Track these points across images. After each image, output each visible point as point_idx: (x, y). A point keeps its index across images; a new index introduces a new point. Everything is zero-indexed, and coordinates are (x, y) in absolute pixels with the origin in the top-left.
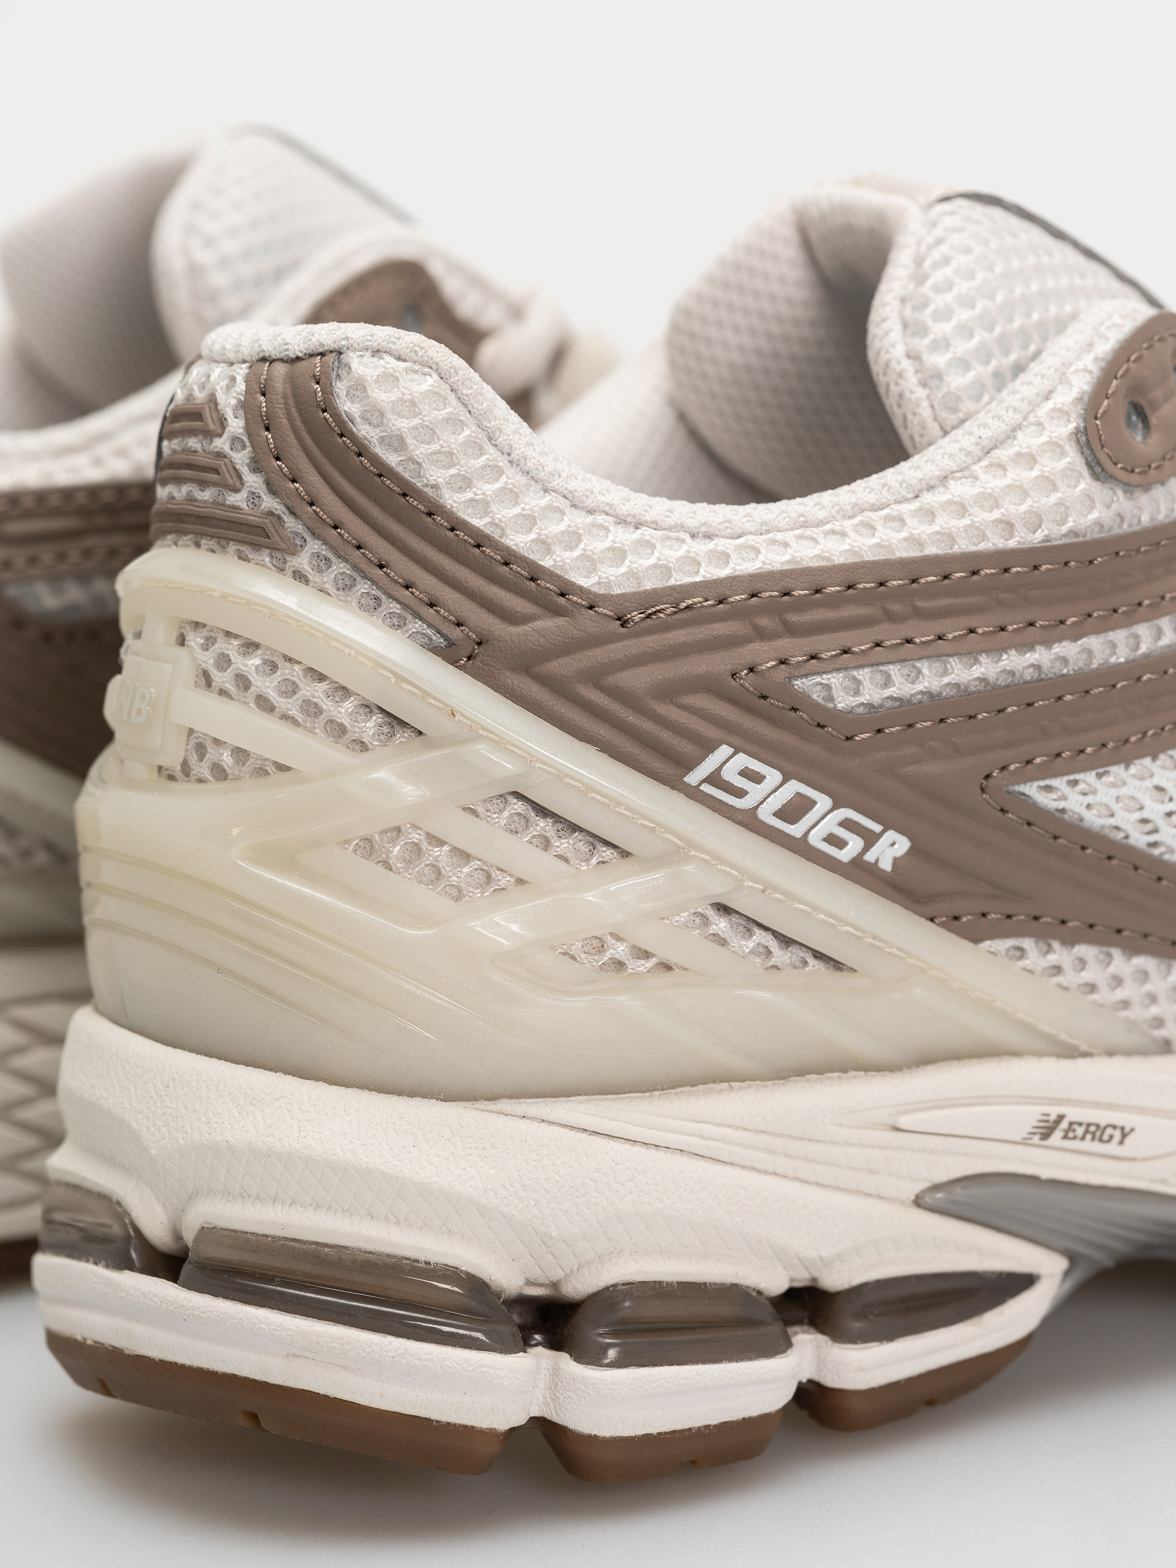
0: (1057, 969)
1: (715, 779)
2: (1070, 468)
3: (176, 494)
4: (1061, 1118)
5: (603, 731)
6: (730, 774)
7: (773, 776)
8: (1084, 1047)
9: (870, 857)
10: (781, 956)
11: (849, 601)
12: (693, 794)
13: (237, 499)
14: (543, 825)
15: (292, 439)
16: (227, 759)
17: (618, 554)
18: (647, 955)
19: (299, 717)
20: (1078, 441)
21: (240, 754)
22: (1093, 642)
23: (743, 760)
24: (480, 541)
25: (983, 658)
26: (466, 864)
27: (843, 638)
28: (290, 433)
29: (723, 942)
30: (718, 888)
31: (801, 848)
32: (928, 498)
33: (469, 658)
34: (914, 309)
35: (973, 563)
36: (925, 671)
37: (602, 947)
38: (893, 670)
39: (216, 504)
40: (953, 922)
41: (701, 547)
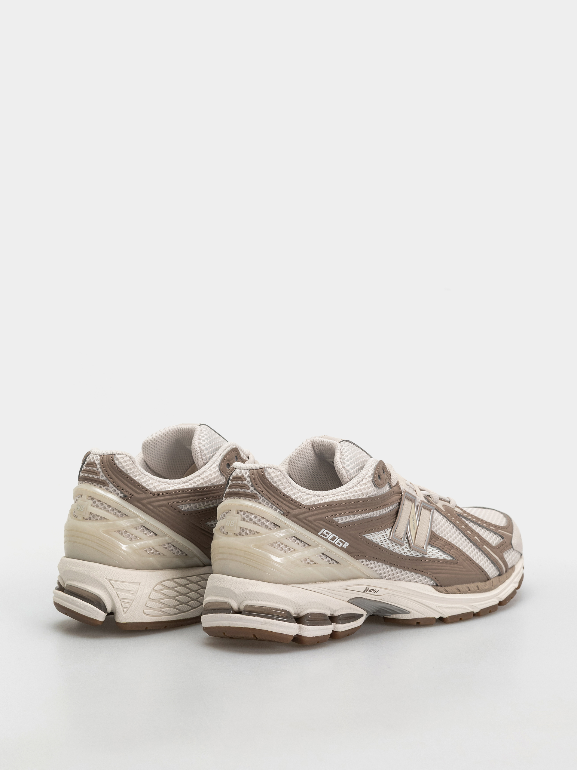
0: (368, 565)
1: (322, 534)
2: (371, 485)
3: (231, 490)
4: (369, 588)
5: (306, 526)
6: (324, 533)
7: (331, 533)
8: (371, 577)
9: (343, 546)
10: (331, 562)
11: (341, 506)
12: (319, 536)
13: (249, 491)
14: (298, 541)
15: (258, 481)
16: (248, 532)
17: (307, 499)
18: (312, 561)
19: (260, 525)
20: (372, 481)
21: (250, 531)
22: (375, 512)
23: (326, 531)
24: (288, 497)
25: (360, 515)
26: (286, 547)
27: (340, 512)
28: (258, 480)
29: (323, 559)
30: (323, 551)
31: (334, 544)
32: (351, 490)
33: (287, 515)
34: (342, 460)
35: (358, 500)
36: (352, 517)
37: (306, 560)
38: (347, 517)
39: (244, 492)
40: (354, 557)
41: (319, 498)
